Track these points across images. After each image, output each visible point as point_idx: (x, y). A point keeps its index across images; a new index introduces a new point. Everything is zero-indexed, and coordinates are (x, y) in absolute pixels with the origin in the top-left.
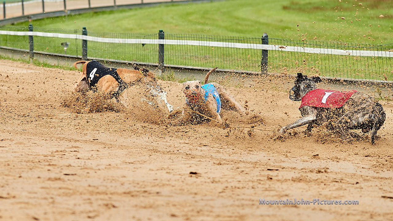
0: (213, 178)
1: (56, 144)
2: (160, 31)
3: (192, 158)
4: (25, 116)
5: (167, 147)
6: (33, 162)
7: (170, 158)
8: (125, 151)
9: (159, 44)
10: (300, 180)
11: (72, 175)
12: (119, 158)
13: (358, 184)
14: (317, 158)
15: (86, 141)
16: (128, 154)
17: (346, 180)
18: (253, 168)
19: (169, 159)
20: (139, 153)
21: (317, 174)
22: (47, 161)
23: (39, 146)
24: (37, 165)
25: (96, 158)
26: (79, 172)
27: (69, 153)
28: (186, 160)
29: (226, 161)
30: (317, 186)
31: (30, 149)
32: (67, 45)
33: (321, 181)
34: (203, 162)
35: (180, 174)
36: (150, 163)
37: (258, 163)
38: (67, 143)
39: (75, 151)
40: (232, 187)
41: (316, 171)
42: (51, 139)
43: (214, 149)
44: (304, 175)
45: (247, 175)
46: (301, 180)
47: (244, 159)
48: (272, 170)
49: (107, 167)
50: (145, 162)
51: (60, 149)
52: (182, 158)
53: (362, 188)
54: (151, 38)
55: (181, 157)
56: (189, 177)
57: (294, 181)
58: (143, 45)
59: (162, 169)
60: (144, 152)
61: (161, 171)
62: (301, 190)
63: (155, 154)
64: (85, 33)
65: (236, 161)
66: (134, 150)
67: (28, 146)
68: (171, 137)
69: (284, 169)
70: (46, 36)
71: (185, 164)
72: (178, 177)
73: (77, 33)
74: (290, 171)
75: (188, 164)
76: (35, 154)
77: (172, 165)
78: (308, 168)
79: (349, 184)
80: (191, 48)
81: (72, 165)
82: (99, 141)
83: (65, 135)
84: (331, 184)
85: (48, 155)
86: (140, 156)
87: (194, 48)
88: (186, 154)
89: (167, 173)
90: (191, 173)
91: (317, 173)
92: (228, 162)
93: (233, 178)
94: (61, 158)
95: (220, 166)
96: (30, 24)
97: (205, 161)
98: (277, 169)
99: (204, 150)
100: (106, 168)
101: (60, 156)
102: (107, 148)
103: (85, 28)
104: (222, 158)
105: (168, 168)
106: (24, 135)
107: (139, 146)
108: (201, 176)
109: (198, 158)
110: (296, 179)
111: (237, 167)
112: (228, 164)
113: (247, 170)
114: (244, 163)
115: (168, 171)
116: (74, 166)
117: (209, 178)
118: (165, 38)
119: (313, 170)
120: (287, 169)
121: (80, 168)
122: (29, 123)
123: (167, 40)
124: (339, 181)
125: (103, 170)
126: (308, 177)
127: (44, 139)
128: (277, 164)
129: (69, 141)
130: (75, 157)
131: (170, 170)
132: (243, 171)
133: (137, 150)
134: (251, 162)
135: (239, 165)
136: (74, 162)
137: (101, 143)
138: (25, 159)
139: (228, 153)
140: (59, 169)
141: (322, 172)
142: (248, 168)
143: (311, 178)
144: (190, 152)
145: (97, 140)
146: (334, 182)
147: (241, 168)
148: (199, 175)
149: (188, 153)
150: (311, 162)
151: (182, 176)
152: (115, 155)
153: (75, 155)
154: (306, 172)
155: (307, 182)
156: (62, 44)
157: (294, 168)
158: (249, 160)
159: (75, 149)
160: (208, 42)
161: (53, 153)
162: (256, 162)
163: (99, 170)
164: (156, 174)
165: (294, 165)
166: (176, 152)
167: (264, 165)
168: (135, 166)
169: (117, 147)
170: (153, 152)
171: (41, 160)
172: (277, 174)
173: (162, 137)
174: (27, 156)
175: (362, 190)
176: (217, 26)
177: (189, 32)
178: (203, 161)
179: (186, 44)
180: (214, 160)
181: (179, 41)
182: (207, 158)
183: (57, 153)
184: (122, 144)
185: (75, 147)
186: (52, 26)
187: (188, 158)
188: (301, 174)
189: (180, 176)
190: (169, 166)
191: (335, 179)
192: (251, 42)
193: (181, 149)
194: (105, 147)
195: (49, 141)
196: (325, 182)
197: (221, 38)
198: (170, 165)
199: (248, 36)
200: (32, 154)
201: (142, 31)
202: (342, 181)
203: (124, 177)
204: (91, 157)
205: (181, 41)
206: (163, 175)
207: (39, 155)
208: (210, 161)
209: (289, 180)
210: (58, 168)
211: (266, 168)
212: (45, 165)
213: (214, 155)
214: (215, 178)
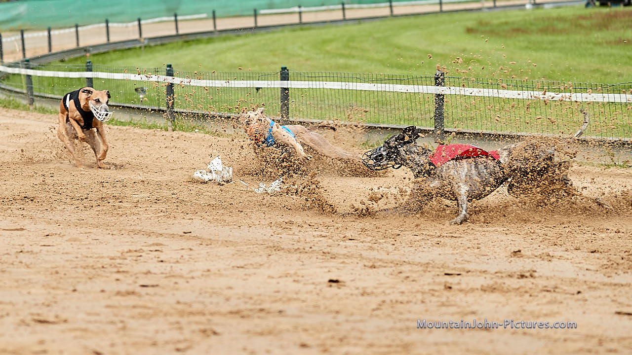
0: (363, 288)
1: (127, 241)
2: (282, 68)
3: (331, 258)
4: (82, 199)
5: (294, 243)
6: (94, 267)
7: (299, 259)
8: (231, 250)
9: (281, 88)
10: (493, 289)
11: (153, 286)
12: (223, 259)
13: (580, 294)
14: (519, 256)
15: (173, 236)
16: (237, 254)
17: (562, 289)
18: (422, 273)
19: (297, 261)
20: (252, 252)
21: (518, 280)
22: (115, 266)
23: (102, 243)
24: (100, 273)
25: (188, 261)
26: (163, 282)
27: (148, 254)
28: (322, 262)
29: (383, 262)
30: (518, 298)
31: (89, 248)
32: (143, 91)
33: (524, 290)
34: (348, 264)
35: (313, 283)
36: (269, 267)
37: (431, 265)
38: (145, 239)
39: (156, 251)
40: (391, 301)
41: (518, 275)
42: (121, 233)
43: (365, 244)
44: (500, 281)
45: (414, 282)
46: (495, 289)
47: (410, 259)
48: (451, 274)
49: (204, 273)
50: (261, 265)
51: (133, 248)
52: (317, 258)
53: (586, 300)
54: (269, 78)
55: (315, 257)
56: (328, 286)
57: (485, 291)
58: (258, 89)
59: (287, 276)
60: (260, 251)
61: (285, 279)
62: (495, 304)
63: (276, 254)
64: (170, 73)
65: (398, 263)
66: (245, 248)
67: (86, 244)
68: (299, 228)
69: (470, 273)
70: (112, 78)
71: (321, 268)
72: (311, 287)
73: (158, 73)
74: (479, 276)
75: (326, 267)
76: (96, 256)
77: (302, 269)
78: (505, 271)
79: (566, 294)
80: (329, 92)
81: (152, 271)
82: (193, 234)
83: (141, 226)
84: (541, 295)
85: (116, 257)
86: (253, 257)
87: (333, 92)
88: (324, 253)
89: (294, 281)
90: (331, 281)
91: (519, 278)
92: (385, 264)
93: (394, 288)
94: (136, 260)
95: (374, 270)
96: (88, 61)
97: (352, 263)
98: (458, 273)
99: (350, 246)
100: (202, 275)
101: (135, 258)
102: (204, 245)
103: (170, 66)
104: (376, 257)
105: (296, 274)
106: (80, 228)
107: (252, 241)
108: (345, 286)
109: (340, 258)
110: (488, 287)
111: (399, 271)
112: (385, 267)
113: (414, 275)
114: (409, 265)
115: (296, 279)
116: (155, 274)
117: (358, 288)
118: (290, 79)
119: (513, 273)
120: (474, 273)
121: (164, 275)
122: (88, 209)
123: (292, 82)
124: (552, 290)
125: (199, 277)
126: (506, 285)
127: (111, 233)
128: (459, 266)
129: (147, 236)
130: (157, 259)
131: (298, 276)
132: (408, 277)
133: (250, 248)
134: (419, 263)
135: (402, 268)
136: (156, 267)
137: (196, 238)
138: (81, 263)
139: (385, 249)
140: (133, 278)
141: (526, 277)
142: (416, 272)
143: (509, 286)
144: (328, 250)
145: (190, 232)
146: (544, 291)
147: (405, 272)
148: (343, 284)
149: (325, 251)
150: (510, 263)
151: (317, 285)
152: (216, 256)
153: (157, 256)
154: (502, 277)
155: (504, 292)
156: (136, 90)
157: (484, 272)
158: (418, 260)
159: (157, 248)
160: (355, 84)
161: (124, 254)
162: (427, 263)
163: (193, 278)
164: (278, 283)
165: (484, 267)
166: (307, 249)
167: (440, 267)
168: (247, 271)
169: (220, 243)
170: (273, 250)
171: (106, 264)
172: (459, 281)
173: (287, 227)
174: (86, 259)
175: (588, 303)
176: (368, 59)
177: (326, 69)
178: (348, 262)
179: (321, 87)
180: (365, 261)
181: (310, 82)
182: (355, 258)
183: (129, 254)
184: (226, 239)
185: (157, 245)
186: (121, 63)
187: (325, 259)
188: (494, 280)
189: (313, 286)
190: (298, 272)
191: (546, 287)
192: (420, 82)
193: (315, 245)
194: (200, 243)
195: (117, 236)
196: (531, 292)
197: (375, 76)
198: (299, 269)
199: (415, 73)
200: (92, 255)
201: (256, 68)
202: (557, 290)
203: (230, 288)
204: (180, 259)
205: (314, 82)
206: (288, 285)
207: (102, 257)
208: (359, 262)
209: (477, 289)
210: (131, 276)
211: (442, 272)
212: (112, 273)
213: (364, 254)
214: (366, 288)
